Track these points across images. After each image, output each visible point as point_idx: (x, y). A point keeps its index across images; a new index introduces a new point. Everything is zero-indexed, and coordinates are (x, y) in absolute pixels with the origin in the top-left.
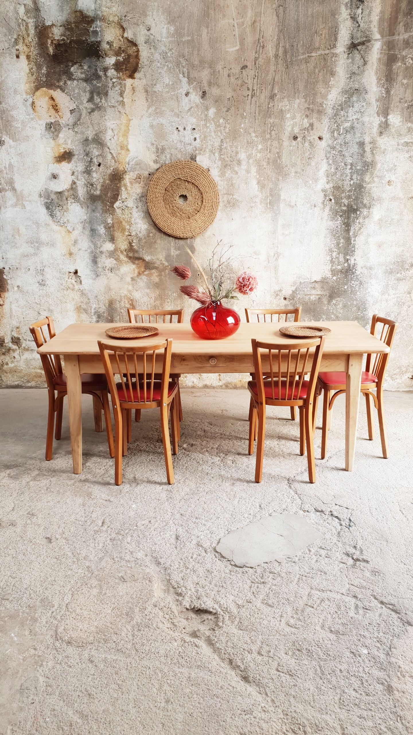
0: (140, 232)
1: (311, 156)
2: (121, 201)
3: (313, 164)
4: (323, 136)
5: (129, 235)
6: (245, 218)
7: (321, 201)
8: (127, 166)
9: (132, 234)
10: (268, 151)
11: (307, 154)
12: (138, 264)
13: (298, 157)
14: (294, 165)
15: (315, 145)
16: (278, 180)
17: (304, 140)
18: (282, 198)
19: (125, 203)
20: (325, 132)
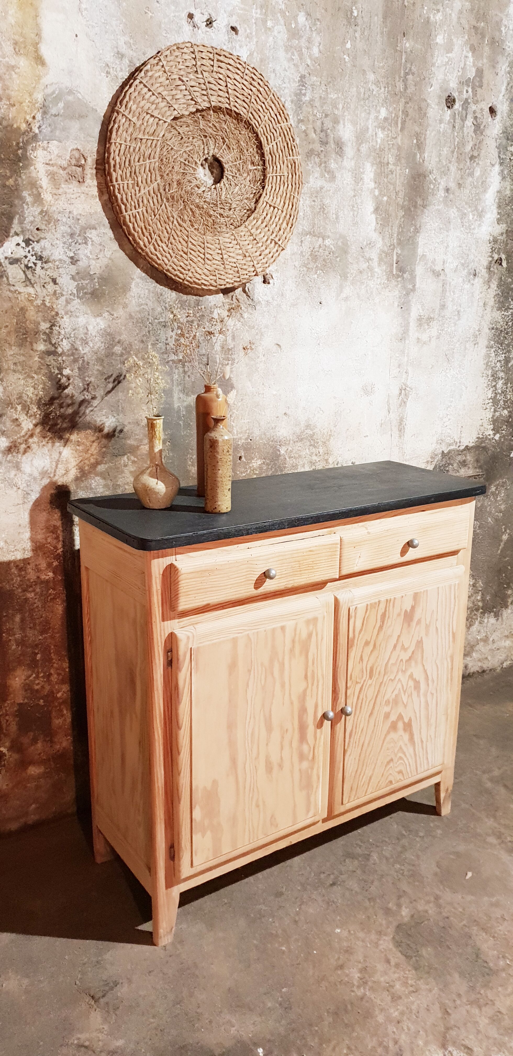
0: (85, 342)
1: (475, 154)
2: (20, 239)
3: (477, 173)
4: (498, 106)
5: (49, 353)
6: (346, 299)
7: (485, 263)
8: (39, 116)
9: (60, 350)
10: (400, 125)
11: (468, 148)
12: (78, 443)
13: (453, 152)
14: (445, 172)
15: (482, 127)
16: (415, 207)
17: (466, 110)
18: (420, 251)
19: (37, 247)
20: (501, 97)
